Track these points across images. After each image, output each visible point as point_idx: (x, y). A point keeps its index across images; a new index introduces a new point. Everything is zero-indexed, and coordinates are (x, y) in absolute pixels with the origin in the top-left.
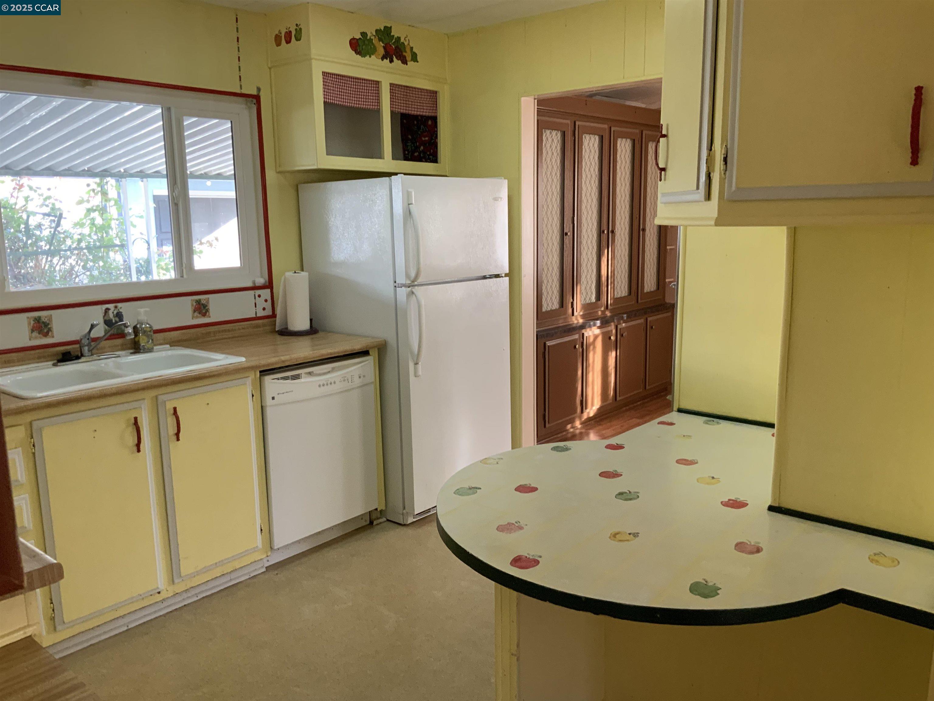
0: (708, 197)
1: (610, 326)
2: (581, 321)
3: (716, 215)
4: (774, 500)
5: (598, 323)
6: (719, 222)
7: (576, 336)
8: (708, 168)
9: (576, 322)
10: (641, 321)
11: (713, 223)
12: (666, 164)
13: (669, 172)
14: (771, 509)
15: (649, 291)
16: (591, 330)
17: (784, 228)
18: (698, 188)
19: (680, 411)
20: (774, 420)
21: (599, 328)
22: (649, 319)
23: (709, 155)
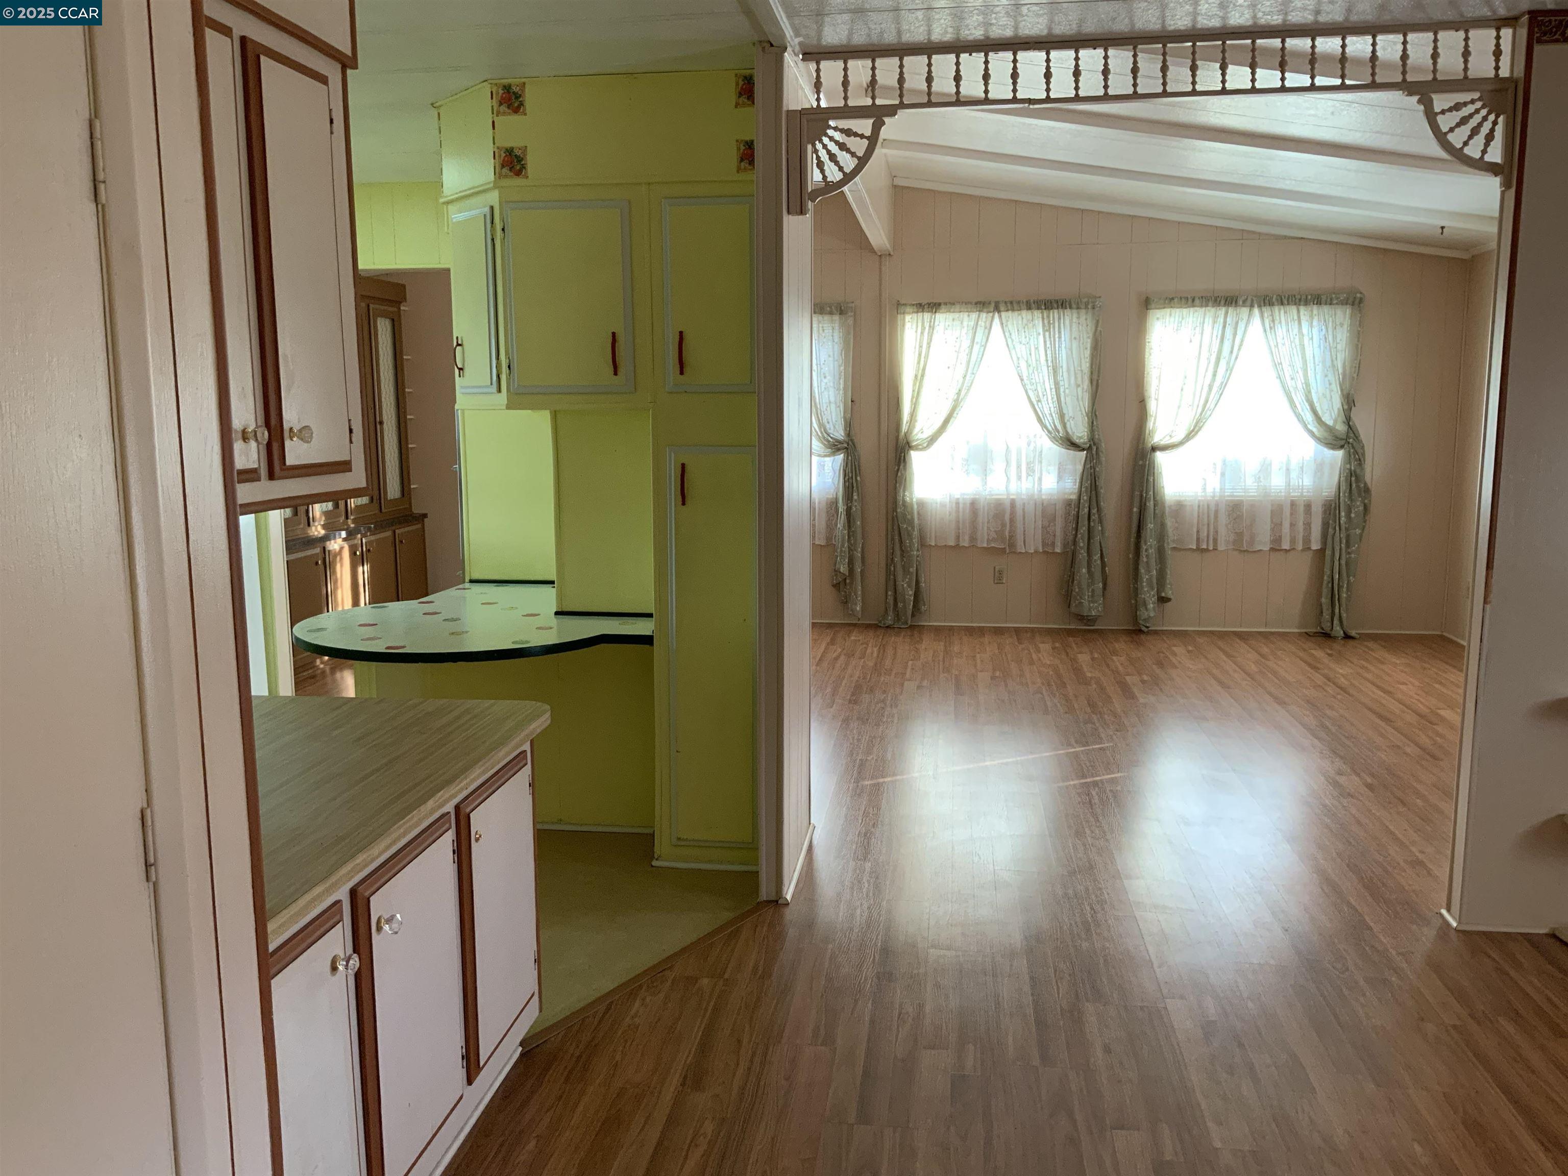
0: (499, 391)
1: (355, 538)
2: (323, 532)
3: (506, 402)
4: (558, 607)
5: (344, 534)
6: (509, 407)
7: (318, 550)
8: (498, 371)
9: (316, 533)
10: (389, 533)
11: (505, 407)
12: (463, 365)
13: (466, 370)
14: (557, 613)
15: (392, 498)
16: (335, 543)
17: (548, 411)
18: (491, 384)
19: (472, 581)
20: (553, 577)
21: (345, 540)
22: (397, 532)
23: (497, 363)
